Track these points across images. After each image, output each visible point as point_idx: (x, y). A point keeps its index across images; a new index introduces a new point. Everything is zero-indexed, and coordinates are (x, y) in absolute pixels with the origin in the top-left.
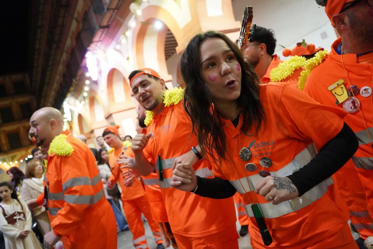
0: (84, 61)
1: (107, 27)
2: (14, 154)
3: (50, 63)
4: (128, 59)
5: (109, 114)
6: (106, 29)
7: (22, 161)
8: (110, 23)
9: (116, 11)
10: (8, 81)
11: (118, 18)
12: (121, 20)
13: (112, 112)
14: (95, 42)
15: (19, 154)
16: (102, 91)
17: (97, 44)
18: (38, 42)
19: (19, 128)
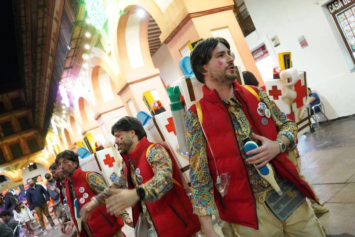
0: (59, 91)
1: (71, 67)
2: (17, 163)
3: (37, 86)
4: (89, 91)
5: (84, 132)
6: (70, 70)
7: (24, 168)
8: (72, 65)
9: (74, 58)
10: (6, 98)
11: (76, 63)
12: (79, 65)
13: (85, 130)
14: (64, 78)
15: (21, 162)
16: (77, 113)
17: (66, 79)
18: (26, 67)
19: (19, 139)
